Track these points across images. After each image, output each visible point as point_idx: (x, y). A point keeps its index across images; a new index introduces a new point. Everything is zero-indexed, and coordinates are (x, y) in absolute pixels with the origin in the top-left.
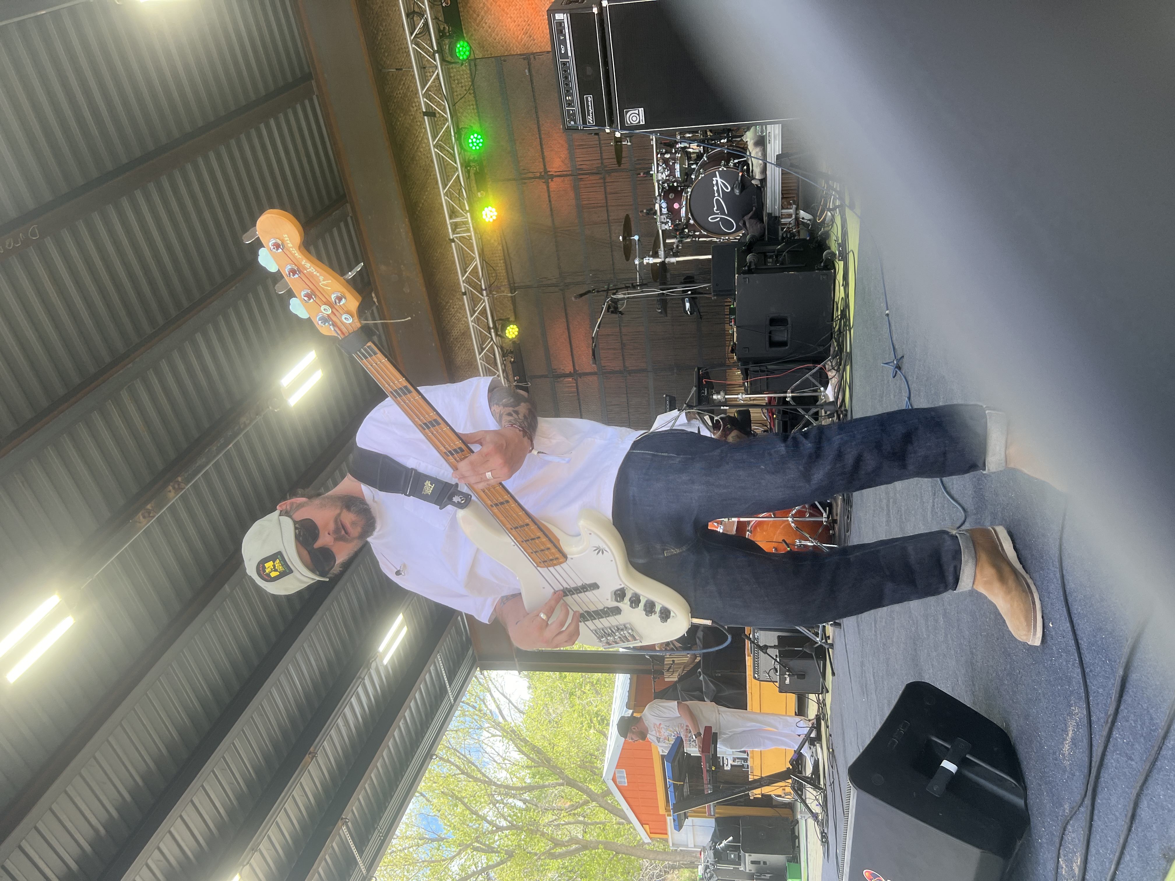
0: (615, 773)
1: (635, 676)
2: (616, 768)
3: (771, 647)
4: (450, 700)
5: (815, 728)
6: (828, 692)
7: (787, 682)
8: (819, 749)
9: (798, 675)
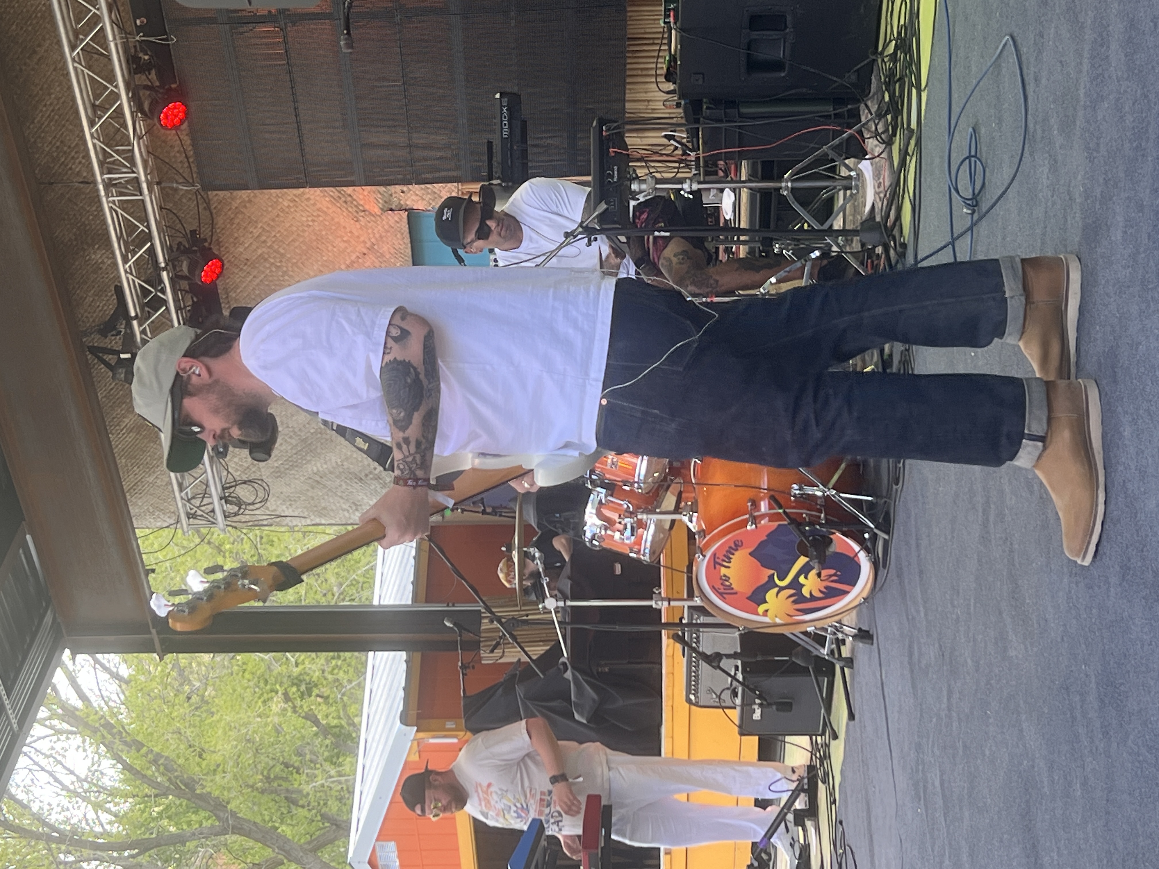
0: (374, 850)
1: (418, 656)
2: (377, 840)
3: (728, 656)
4: (10, 723)
5: (804, 791)
6: (835, 737)
7: (757, 715)
8: (811, 831)
9: (778, 704)
